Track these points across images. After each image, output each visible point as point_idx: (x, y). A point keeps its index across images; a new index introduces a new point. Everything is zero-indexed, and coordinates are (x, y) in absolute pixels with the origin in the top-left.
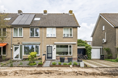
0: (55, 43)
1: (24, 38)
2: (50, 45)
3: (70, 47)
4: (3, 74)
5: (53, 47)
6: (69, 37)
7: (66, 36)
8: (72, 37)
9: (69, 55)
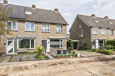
0: (49, 37)
1: (18, 32)
2: (45, 39)
3: (61, 41)
4: (24, 68)
5: (47, 41)
6: (60, 32)
7: (58, 31)
8: (63, 32)
9: (60, 48)
